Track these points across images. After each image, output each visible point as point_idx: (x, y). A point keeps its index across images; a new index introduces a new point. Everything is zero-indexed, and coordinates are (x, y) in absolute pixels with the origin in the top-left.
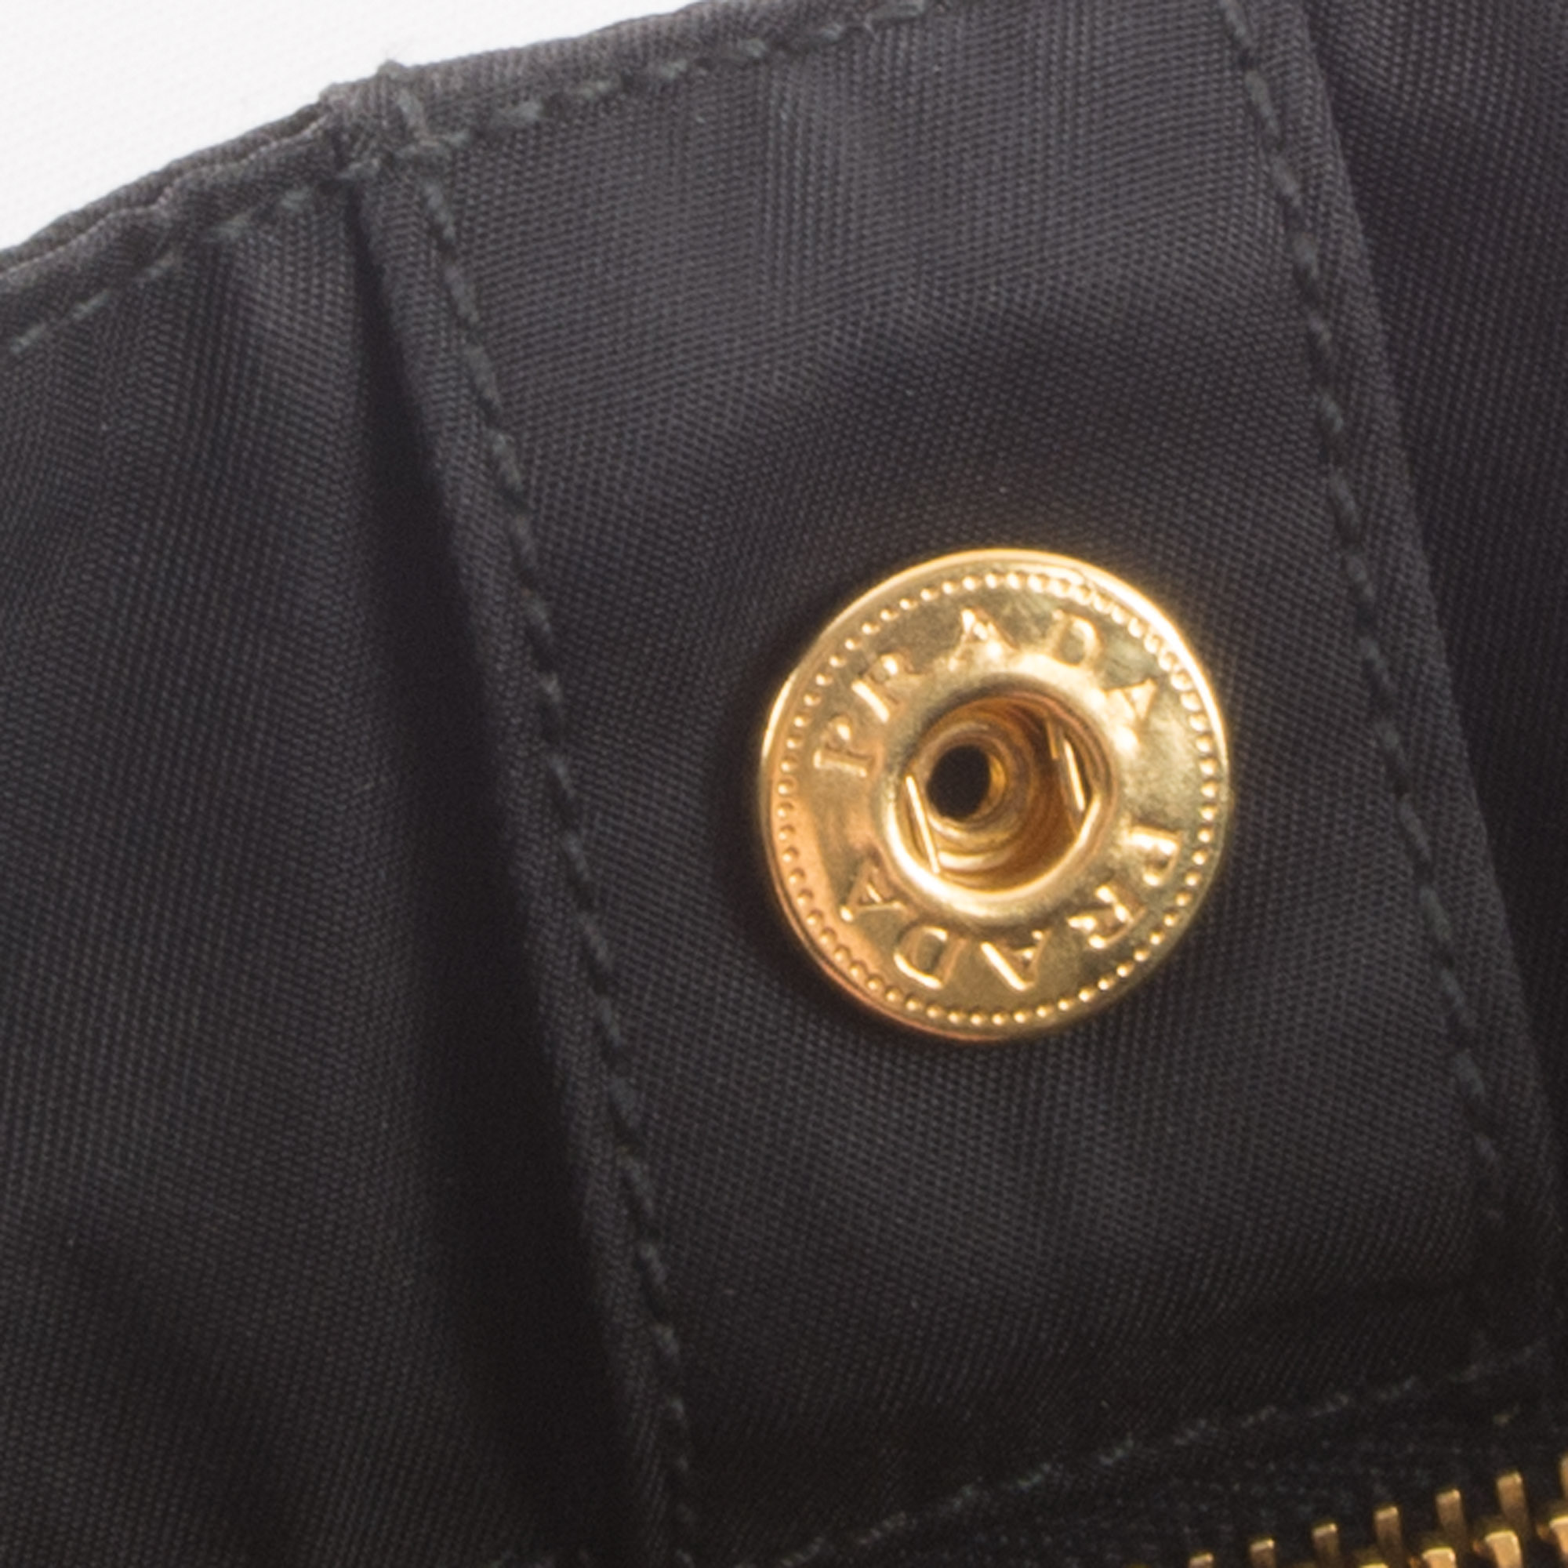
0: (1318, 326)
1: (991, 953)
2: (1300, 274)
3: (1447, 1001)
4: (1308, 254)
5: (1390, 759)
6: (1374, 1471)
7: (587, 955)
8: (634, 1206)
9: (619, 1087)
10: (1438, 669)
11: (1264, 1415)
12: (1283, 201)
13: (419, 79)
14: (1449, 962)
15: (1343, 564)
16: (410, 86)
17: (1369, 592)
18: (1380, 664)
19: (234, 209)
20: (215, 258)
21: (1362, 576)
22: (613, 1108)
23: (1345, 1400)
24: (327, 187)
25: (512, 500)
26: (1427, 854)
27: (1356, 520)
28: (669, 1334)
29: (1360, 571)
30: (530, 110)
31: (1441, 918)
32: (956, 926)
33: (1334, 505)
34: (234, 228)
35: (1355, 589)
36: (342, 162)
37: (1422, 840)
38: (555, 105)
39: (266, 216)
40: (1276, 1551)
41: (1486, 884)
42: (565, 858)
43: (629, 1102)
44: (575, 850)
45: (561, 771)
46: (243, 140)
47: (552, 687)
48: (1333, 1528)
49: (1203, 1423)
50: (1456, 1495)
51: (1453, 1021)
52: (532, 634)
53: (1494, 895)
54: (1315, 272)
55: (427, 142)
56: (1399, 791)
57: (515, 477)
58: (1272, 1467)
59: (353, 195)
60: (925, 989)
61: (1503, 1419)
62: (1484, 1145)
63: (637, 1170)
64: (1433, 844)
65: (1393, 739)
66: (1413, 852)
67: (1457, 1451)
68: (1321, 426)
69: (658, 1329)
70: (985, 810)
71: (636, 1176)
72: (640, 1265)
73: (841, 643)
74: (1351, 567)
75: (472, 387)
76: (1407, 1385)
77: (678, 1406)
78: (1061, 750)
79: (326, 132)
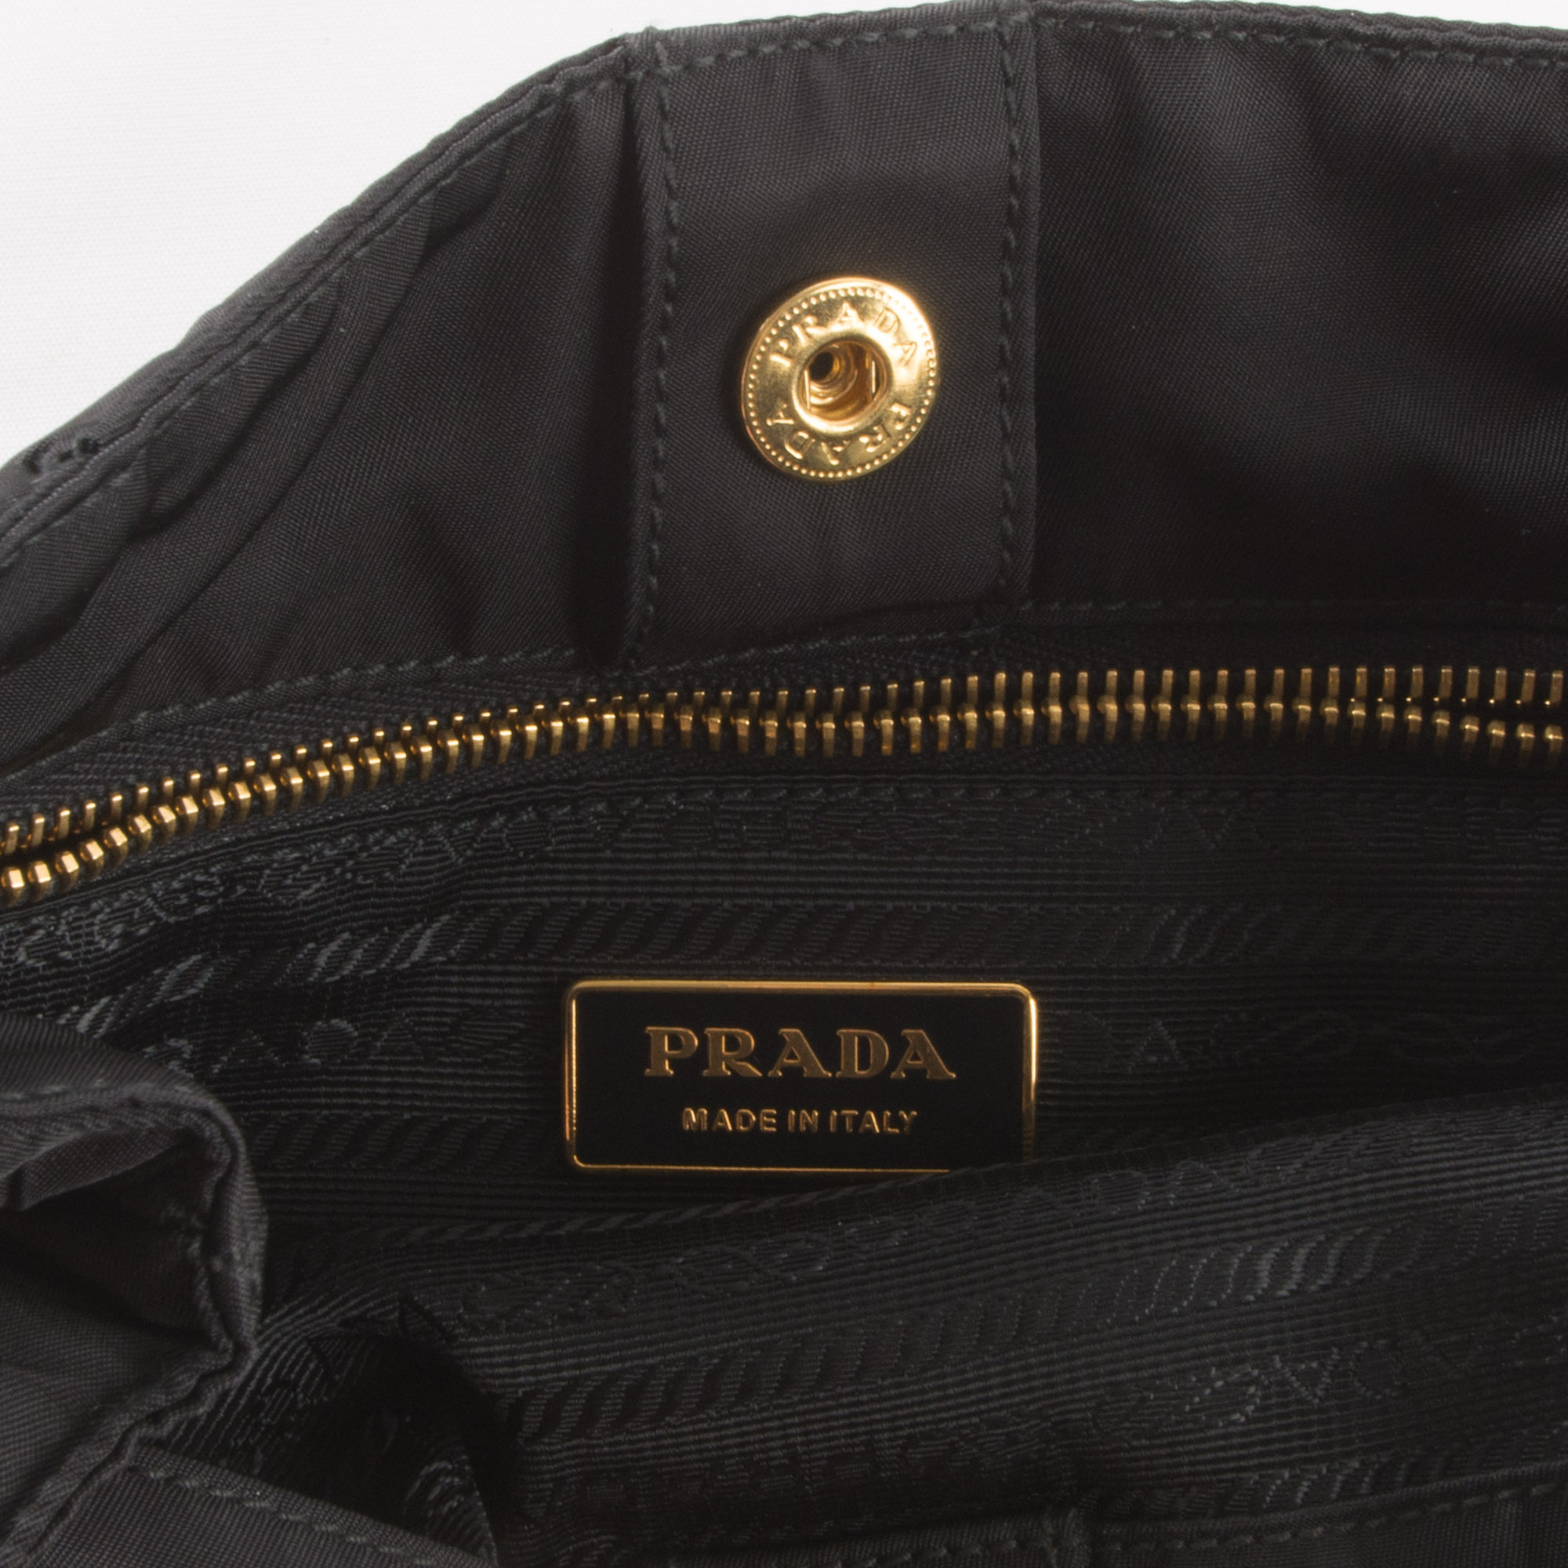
0: (1014, 202)
1: (824, 447)
2: (1012, 179)
3: (1005, 494)
4: (1017, 171)
5: (1003, 389)
6: (917, 665)
7: (657, 419)
8: (653, 527)
9: (658, 477)
10: (1031, 352)
11: (879, 638)
12: (1012, 146)
13: (665, 37)
14: (1009, 478)
15: (1001, 303)
16: (662, 41)
17: (1010, 316)
18: (1008, 348)
19: (581, 88)
20: (569, 107)
21: (1009, 309)
22: (654, 485)
23: (914, 637)
24: (619, 80)
25: (672, 229)
26: (1009, 429)
27: (1011, 286)
28: (655, 581)
29: (1008, 306)
30: (709, 60)
31: (1010, 458)
32: (813, 434)
33: (1003, 277)
34: (578, 97)
35: (1004, 314)
36: (628, 69)
37: (1009, 425)
38: (720, 57)
39: (592, 91)
40: (870, 691)
41: (1031, 447)
42: (657, 378)
43: (661, 485)
44: (662, 376)
45: (664, 343)
46: (585, 54)
47: (669, 309)
48: (896, 686)
49: (854, 638)
50: (949, 681)
51: (1006, 504)
52: (667, 286)
53: (1034, 454)
54: (1018, 180)
55: (667, 69)
56: (1003, 402)
57: (675, 221)
58: (874, 655)
59: (630, 86)
60: (794, 458)
61: (975, 653)
62: (1007, 555)
63: (657, 512)
64: (1012, 427)
65: (1006, 379)
66: (1004, 428)
67: (952, 662)
68: (1006, 244)
69: (651, 578)
70: (828, 379)
71: (657, 514)
72: (650, 551)
73: (792, 309)
74: (1005, 305)
75: (665, 178)
76: (941, 635)
77: (651, 609)
78: (870, 365)
79: (622, 56)
